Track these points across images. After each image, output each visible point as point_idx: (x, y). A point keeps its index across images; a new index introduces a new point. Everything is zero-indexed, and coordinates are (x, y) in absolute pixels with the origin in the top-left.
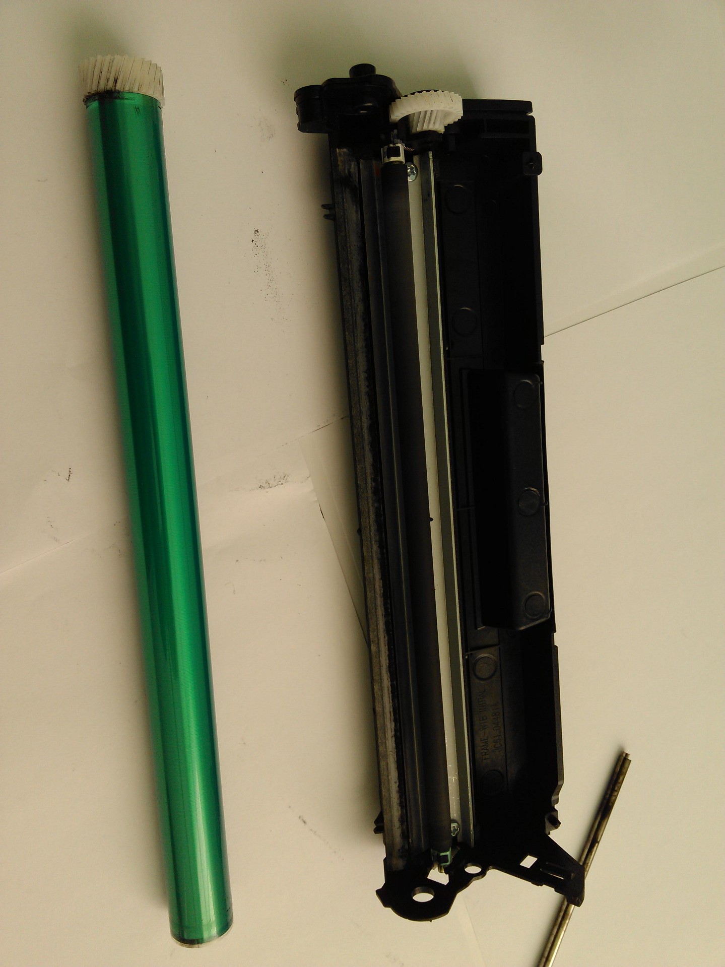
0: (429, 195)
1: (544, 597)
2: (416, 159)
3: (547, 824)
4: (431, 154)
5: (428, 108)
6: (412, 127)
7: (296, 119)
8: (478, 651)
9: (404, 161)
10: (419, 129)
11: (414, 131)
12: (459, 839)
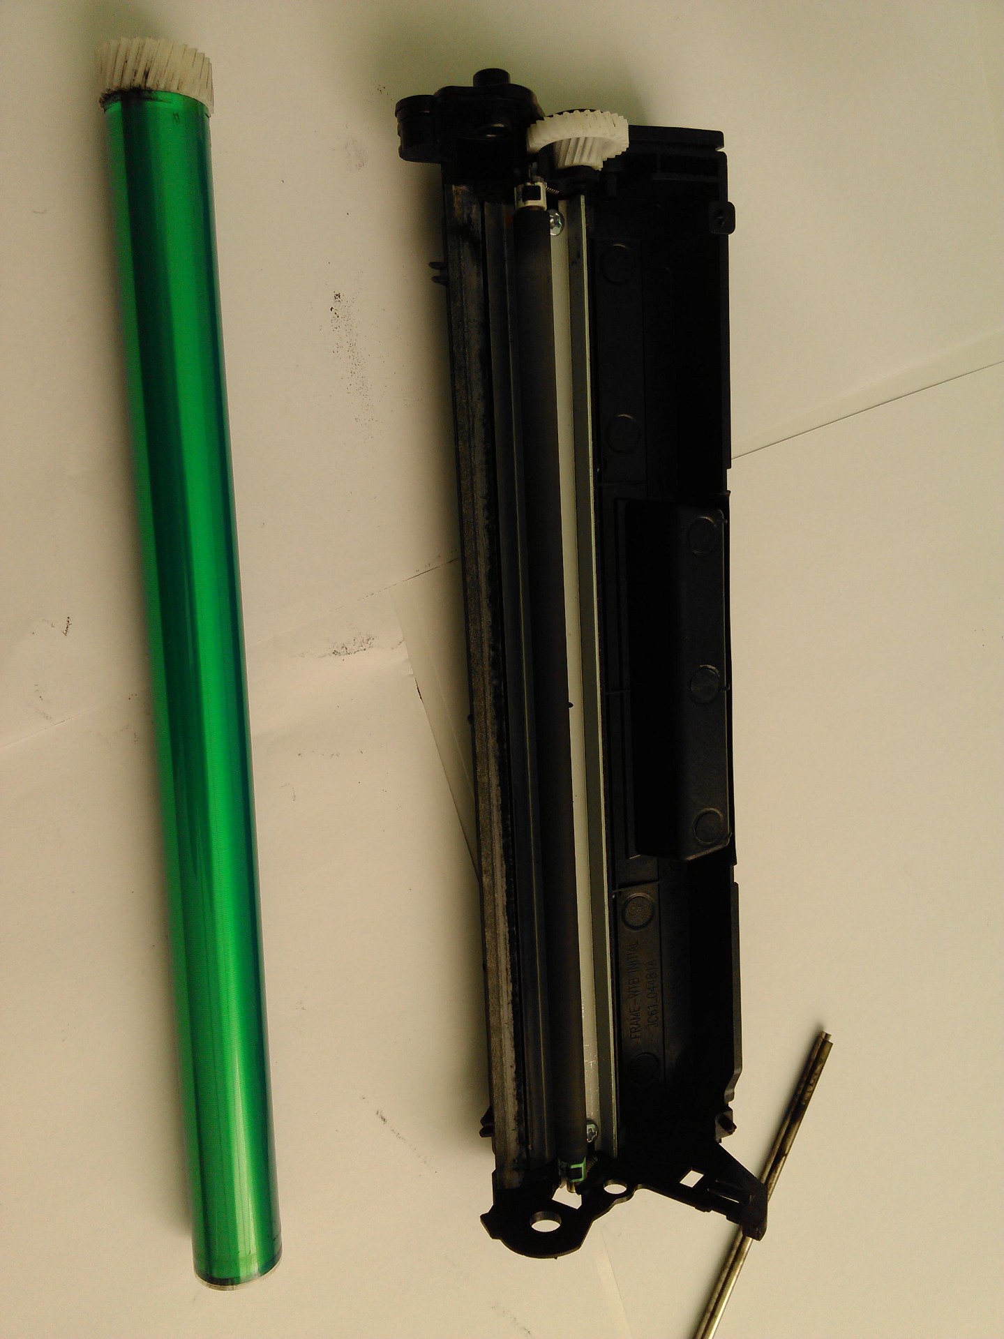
0: (579, 255)
1: (721, 815)
2: (562, 205)
3: (718, 1128)
4: (582, 199)
5: (581, 134)
6: (559, 160)
7: (397, 142)
8: (629, 888)
9: (545, 206)
10: (567, 163)
11: (560, 165)
12: (597, 1146)
